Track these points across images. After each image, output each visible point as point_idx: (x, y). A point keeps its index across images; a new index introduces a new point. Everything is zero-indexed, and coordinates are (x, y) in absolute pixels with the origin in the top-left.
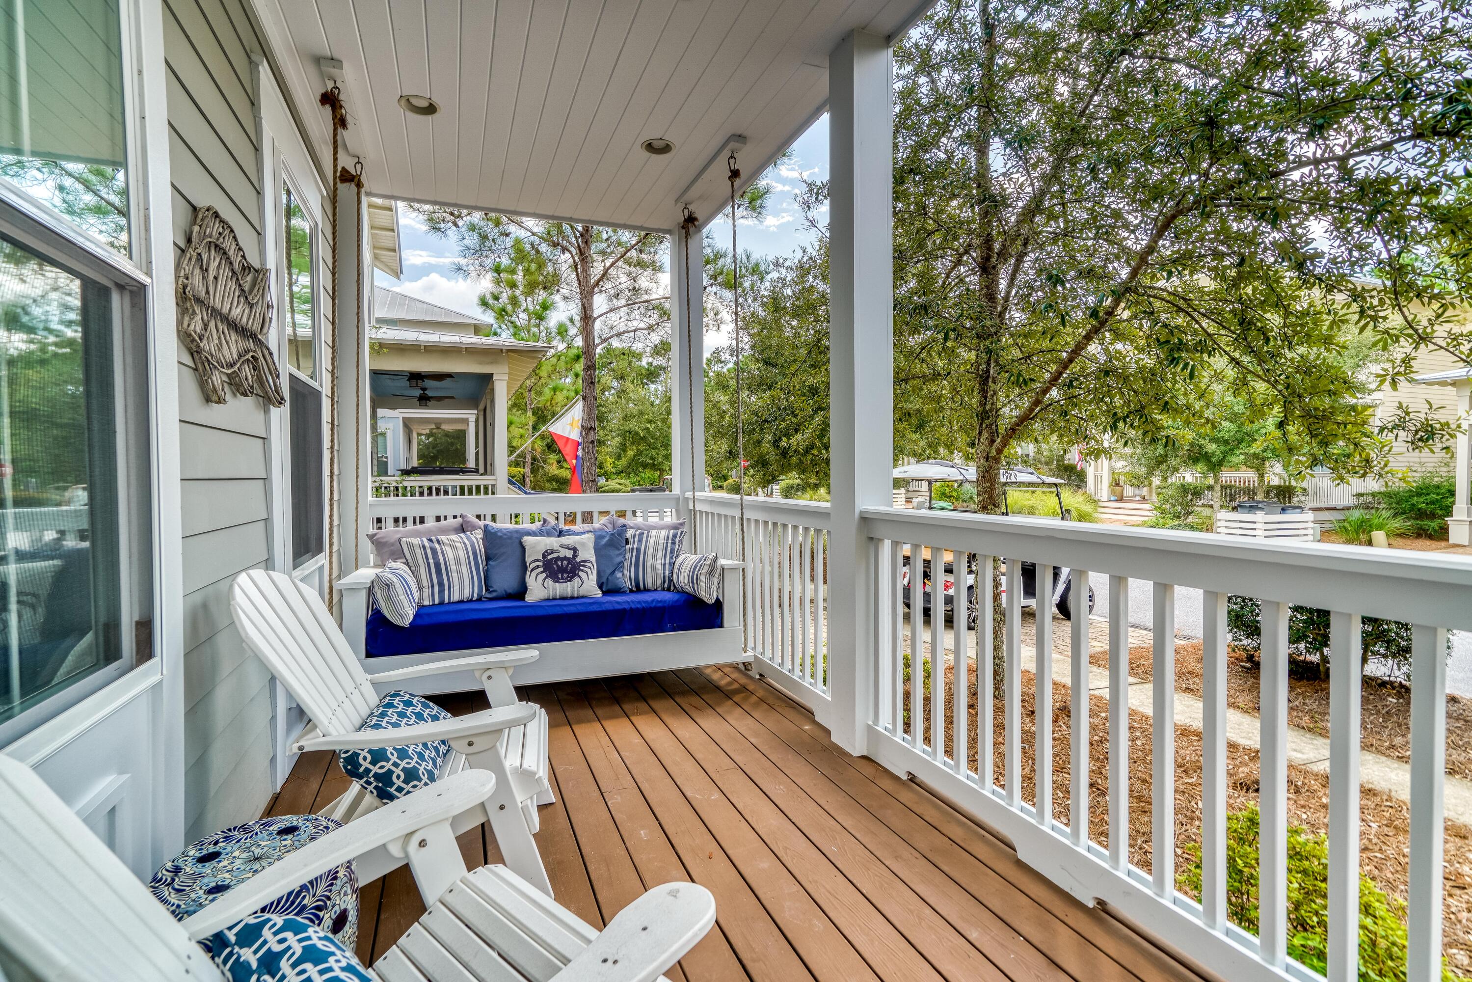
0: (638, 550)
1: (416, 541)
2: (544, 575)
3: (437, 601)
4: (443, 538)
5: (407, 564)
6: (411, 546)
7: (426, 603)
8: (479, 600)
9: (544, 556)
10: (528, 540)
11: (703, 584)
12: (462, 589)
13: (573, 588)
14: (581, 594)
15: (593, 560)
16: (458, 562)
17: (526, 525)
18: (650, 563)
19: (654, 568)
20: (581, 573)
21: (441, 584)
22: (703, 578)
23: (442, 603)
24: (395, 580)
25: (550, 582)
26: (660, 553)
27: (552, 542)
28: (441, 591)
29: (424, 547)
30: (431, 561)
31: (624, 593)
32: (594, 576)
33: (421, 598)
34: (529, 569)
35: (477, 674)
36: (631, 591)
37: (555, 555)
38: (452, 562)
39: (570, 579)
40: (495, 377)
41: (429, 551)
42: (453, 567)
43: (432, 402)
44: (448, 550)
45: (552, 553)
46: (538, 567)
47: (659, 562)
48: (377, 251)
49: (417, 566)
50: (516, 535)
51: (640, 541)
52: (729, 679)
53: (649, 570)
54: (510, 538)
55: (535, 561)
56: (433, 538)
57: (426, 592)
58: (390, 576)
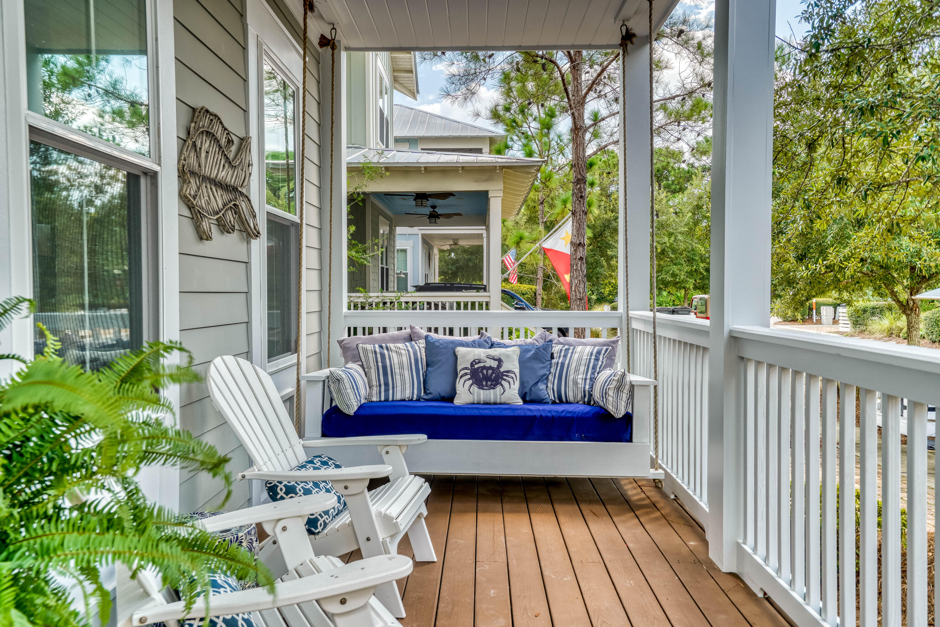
0: (563, 364)
1: (369, 347)
2: (471, 382)
3: (383, 399)
4: (391, 345)
5: (362, 366)
6: (365, 350)
7: (374, 399)
8: (418, 400)
9: (472, 365)
10: (460, 350)
11: (610, 399)
12: (403, 390)
13: (495, 395)
14: (503, 401)
15: (517, 371)
16: (401, 366)
17: (459, 337)
18: (571, 378)
19: (576, 383)
20: (503, 382)
21: (387, 384)
22: (611, 393)
23: (387, 400)
24: (344, 376)
25: (475, 388)
26: (582, 369)
27: (481, 353)
28: (387, 390)
29: (375, 352)
30: (380, 364)
31: (547, 403)
32: (516, 386)
33: (370, 395)
34: (459, 376)
35: (379, 448)
36: (554, 403)
37: (482, 365)
38: (397, 366)
39: (493, 387)
40: (490, 195)
41: (379, 356)
42: (397, 371)
43: (442, 219)
44: (394, 356)
45: (479, 362)
46: (466, 374)
47: (580, 376)
48: (396, 74)
49: (370, 368)
50: (451, 346)
51: (565, 356)
52: (643, 495)
53: (571, 384)
54: (446, 348)
55: (464, 369)
56: (384, 345)
57: (375, 390)
58: (340, 373)
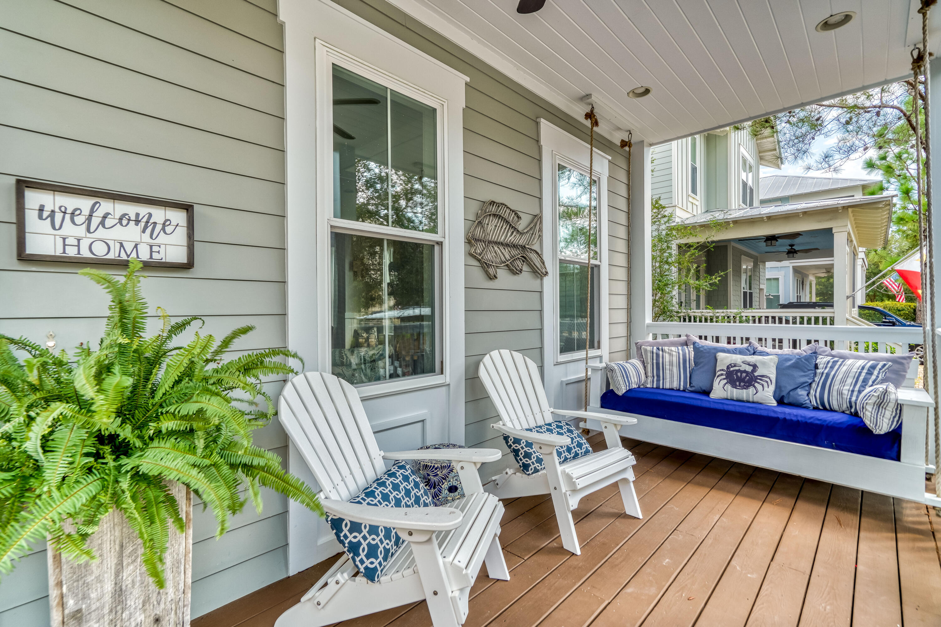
0: (828, 375)
1: (649, 348)
2: (725, 381)
3: (655, 386)
4: (666, 348)
5: (643, 363)
6: (646, 351)
7: (649, 386)
8: (684, 391)
9: (728, 367)
10: (720, 355)
12: (672, 382)
13: (748, 394)
14: (755, 400)
15: (773, 377)
16: (671, 364)
17: (723, 344)
18: (836, 388)
19: (840, 393)
20: (756, 385)
21: (658, 376)
23: (658, 388)
25: (728, 387)
26: (849, 381)
27: (738, 358)
28: (658, 381)
29: (653, 352)
30: (655, 361)
31: (807, 408)
33: (646, 382)
34: (717, 375)
36: (816, 409)
37: (737, 368)
38: (667, 363)
39: (747, 387)
40: (834, 231)
41: (655, 355)
42: (668, 367)
44: (667, 356)
45: (735, 366)
46: (722, 375)
47: (847, 387)
48: (761, 155)
49: (648, 363)
50: (713, 351)
51: (832, 367)
53: (835, 393)
54: (708, 352)
55: (721, 370)
56: (660, 348)
57: (650, 379)
